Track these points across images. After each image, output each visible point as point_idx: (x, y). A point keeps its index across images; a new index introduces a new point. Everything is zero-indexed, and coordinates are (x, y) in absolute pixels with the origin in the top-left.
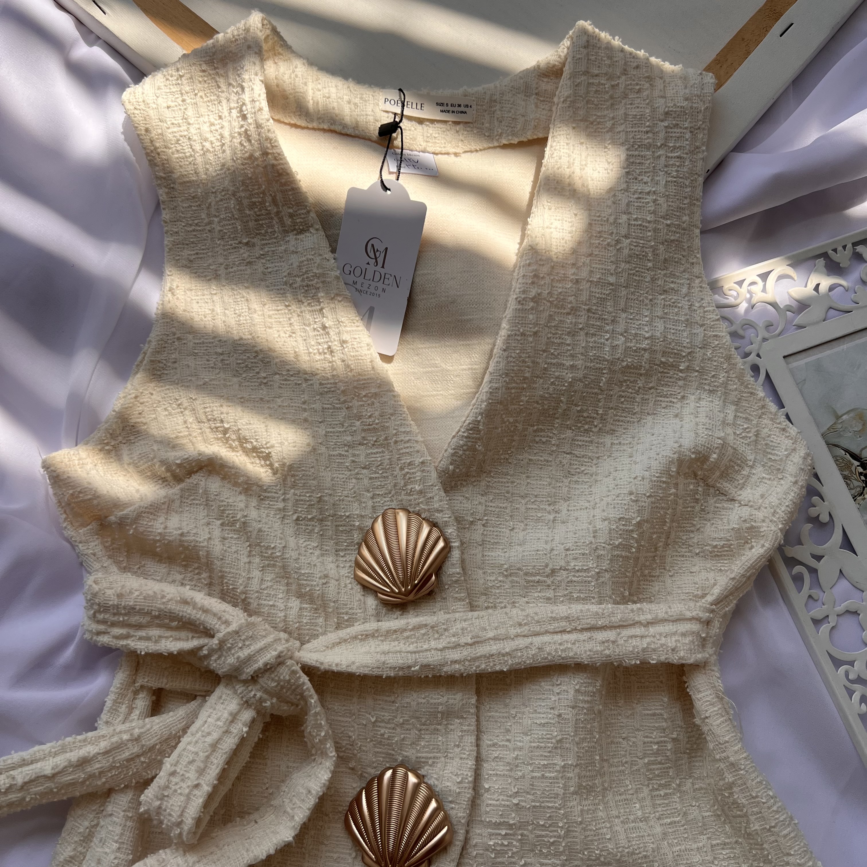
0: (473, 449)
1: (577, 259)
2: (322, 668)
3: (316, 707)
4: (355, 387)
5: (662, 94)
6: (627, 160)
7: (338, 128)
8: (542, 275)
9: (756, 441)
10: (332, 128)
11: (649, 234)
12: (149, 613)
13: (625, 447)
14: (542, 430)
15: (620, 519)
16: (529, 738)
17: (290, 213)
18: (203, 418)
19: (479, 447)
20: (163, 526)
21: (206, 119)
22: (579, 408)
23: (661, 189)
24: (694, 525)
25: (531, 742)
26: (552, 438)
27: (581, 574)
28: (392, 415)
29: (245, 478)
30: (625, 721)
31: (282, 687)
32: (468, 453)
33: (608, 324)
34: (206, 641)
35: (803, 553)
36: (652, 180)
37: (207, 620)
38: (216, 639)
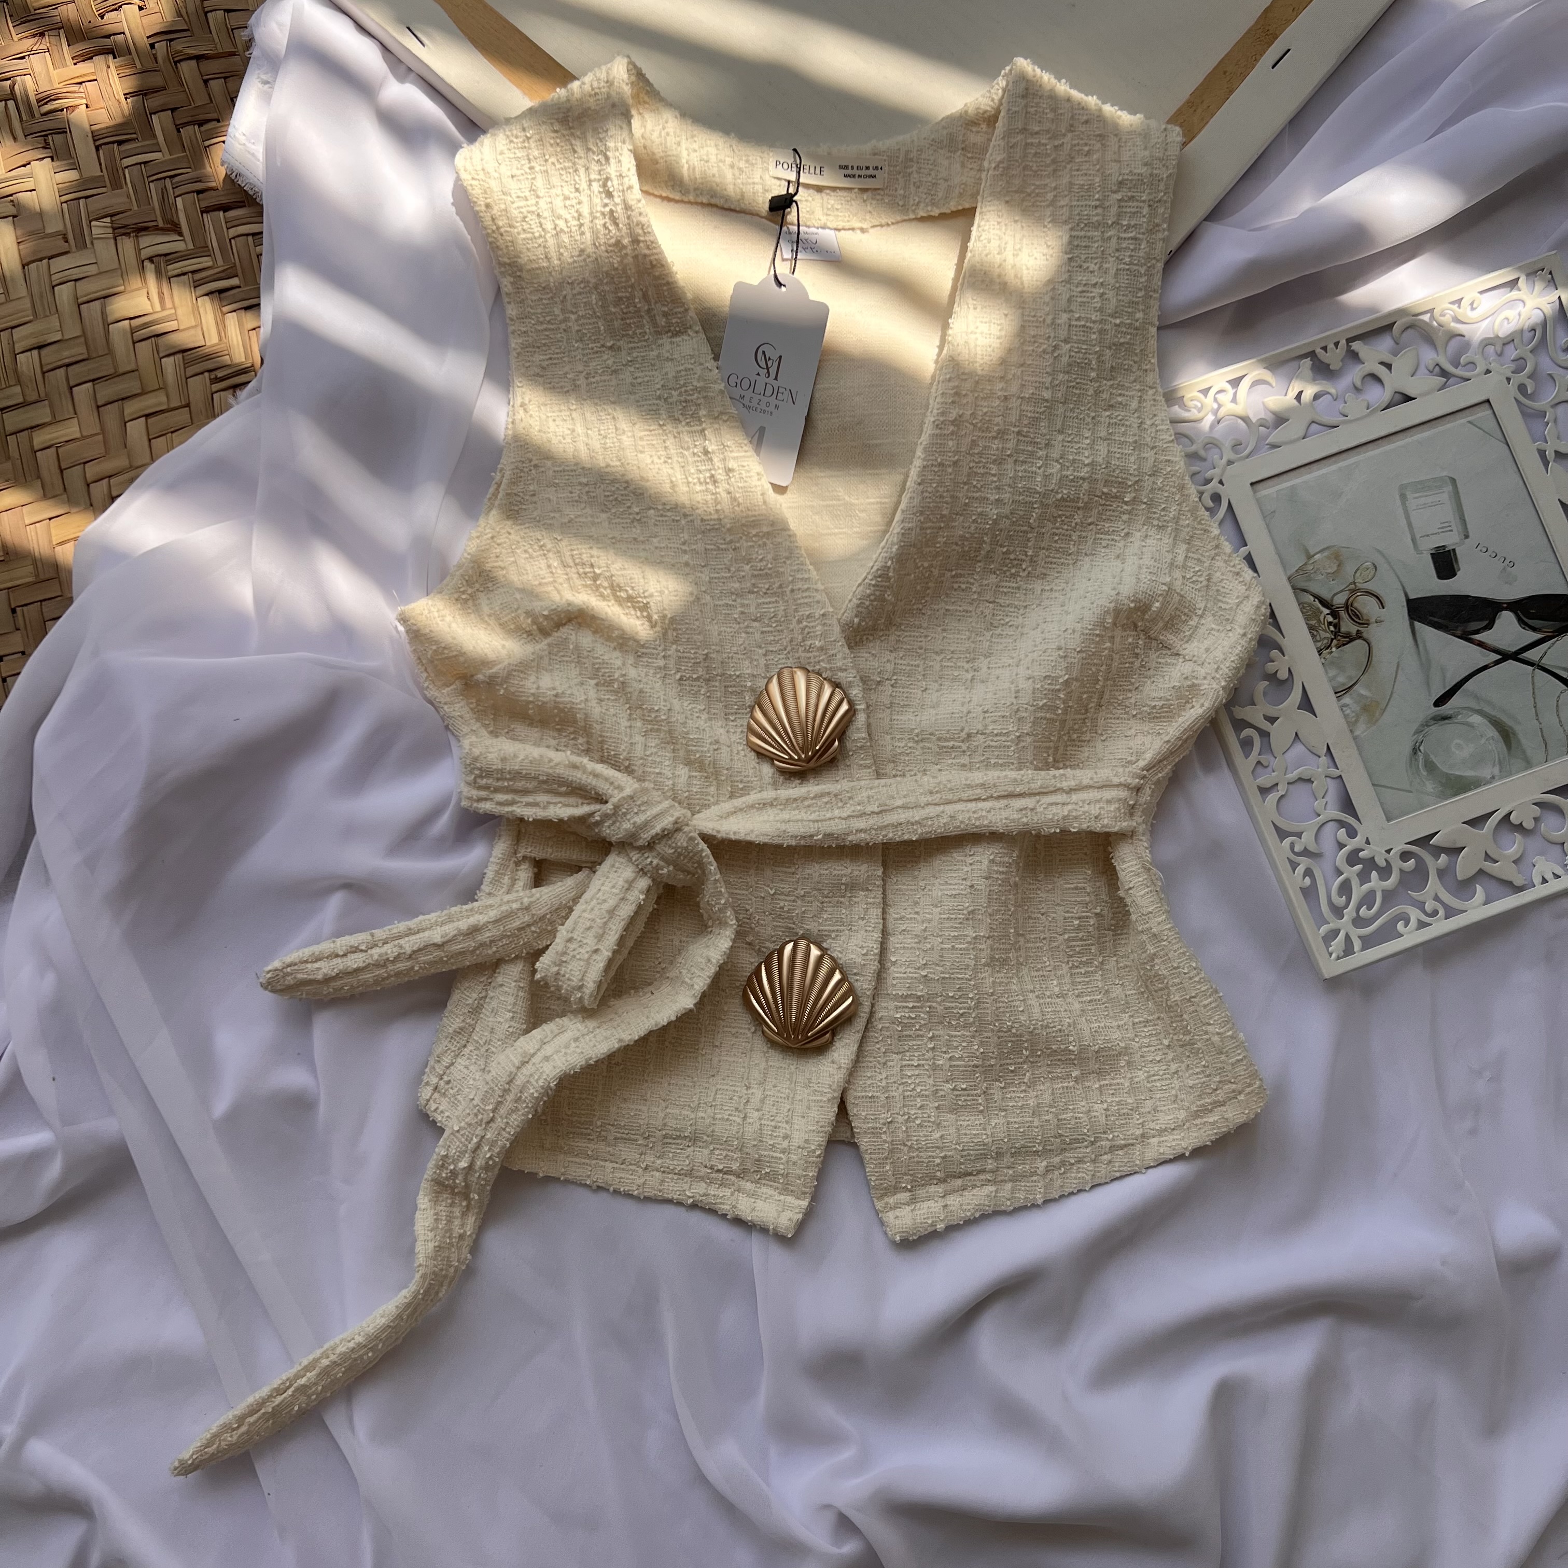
0: (882, 599)
1: (1006, 371)
2: (719, 836)
3: (716, 874)
4: (744, 525)
5: (1116, 157)
6: (1070, 243)
7: (720, 202)
8: (964, 393)
9: (1207, 586)
10: (713, 201)
11: (1094, 337)
12: (535, 778)
13: (1057, 594)
14: (961, 575)
15: (1045, 677)
16: (938, 910)
17: (664, 312)
18: (570, 562)
19: (889, 597)
20: (535, 686)
21: (559, 191)
22: (1005, 550)
23: (1110, 279)
24: (1133, 684)
25: (940, 914)
26: (973, 584)
27: (999, 738)
28: (787, 558)
29: (621, 632)
30: (1044, 895)
31: (680, 854)
32: (875, 603)
33: (1040, 449)
34: (598, 807)
35: (1254, 714)
36: (1099, 268)
37: (598, 785)
38: (609, 806)
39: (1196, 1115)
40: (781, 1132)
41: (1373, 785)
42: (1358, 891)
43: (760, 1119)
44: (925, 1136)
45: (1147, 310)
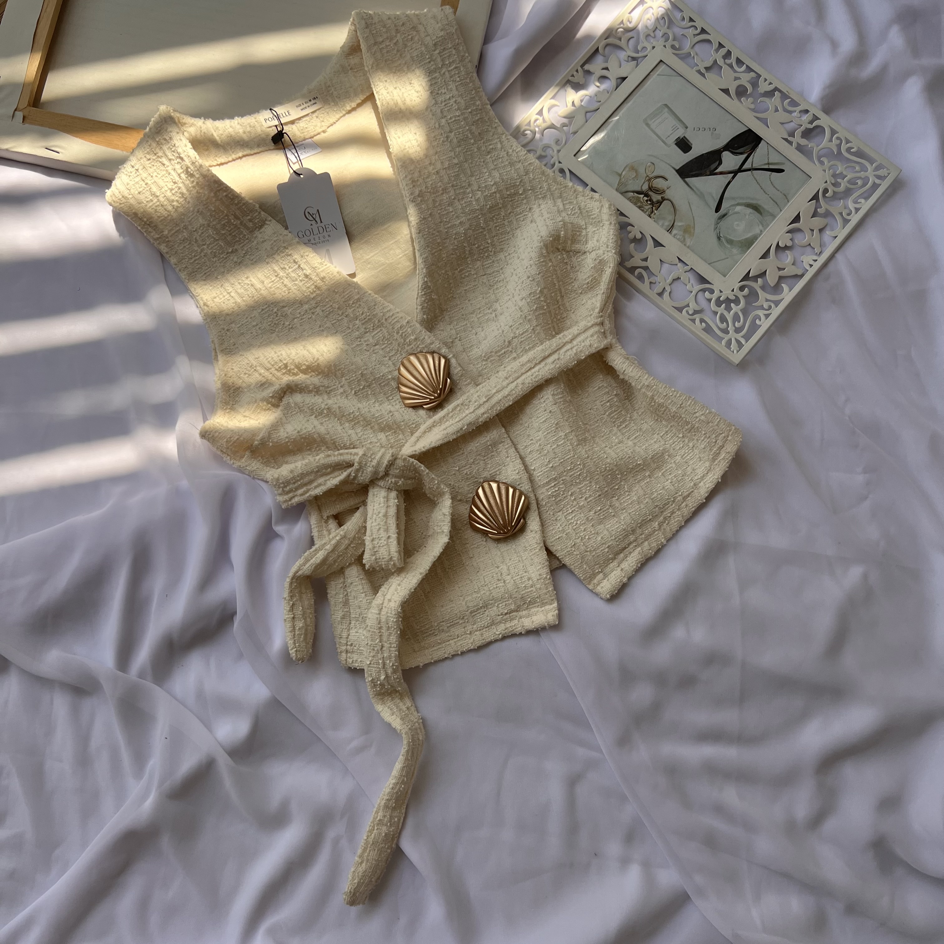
0: (431, 300)
1: (431, 160)
2: (417, 453)
3: (426, 471)
5: (426, 34)
8: (416, 179)
9: (581, 213)
11: (462, 123)
12: (312, 472)
13: (513, 255)
14: (463, 269)
15: (530, 294)
16: (541, 432)
19: (434, 297)
20: (285, 433)
22: (477, 246)
23: (455, 92)
24: (572, 278)
25: (543, 433)
26: (470, 271)
27: (524, 335)
30: (586, 400)
31: (403, 470)
32: (429, 303)
33: (467, 188)
34: (350, 469)
35: (636, 261)
36: (447, 90)
37: (345, 458)
38: (356, 464)
39: (714, 459)
40: (525, 579)
41: (709, 264)
42: (729, 317)
43: (512, 578)
44: (594, 542)
45: (480, 98)
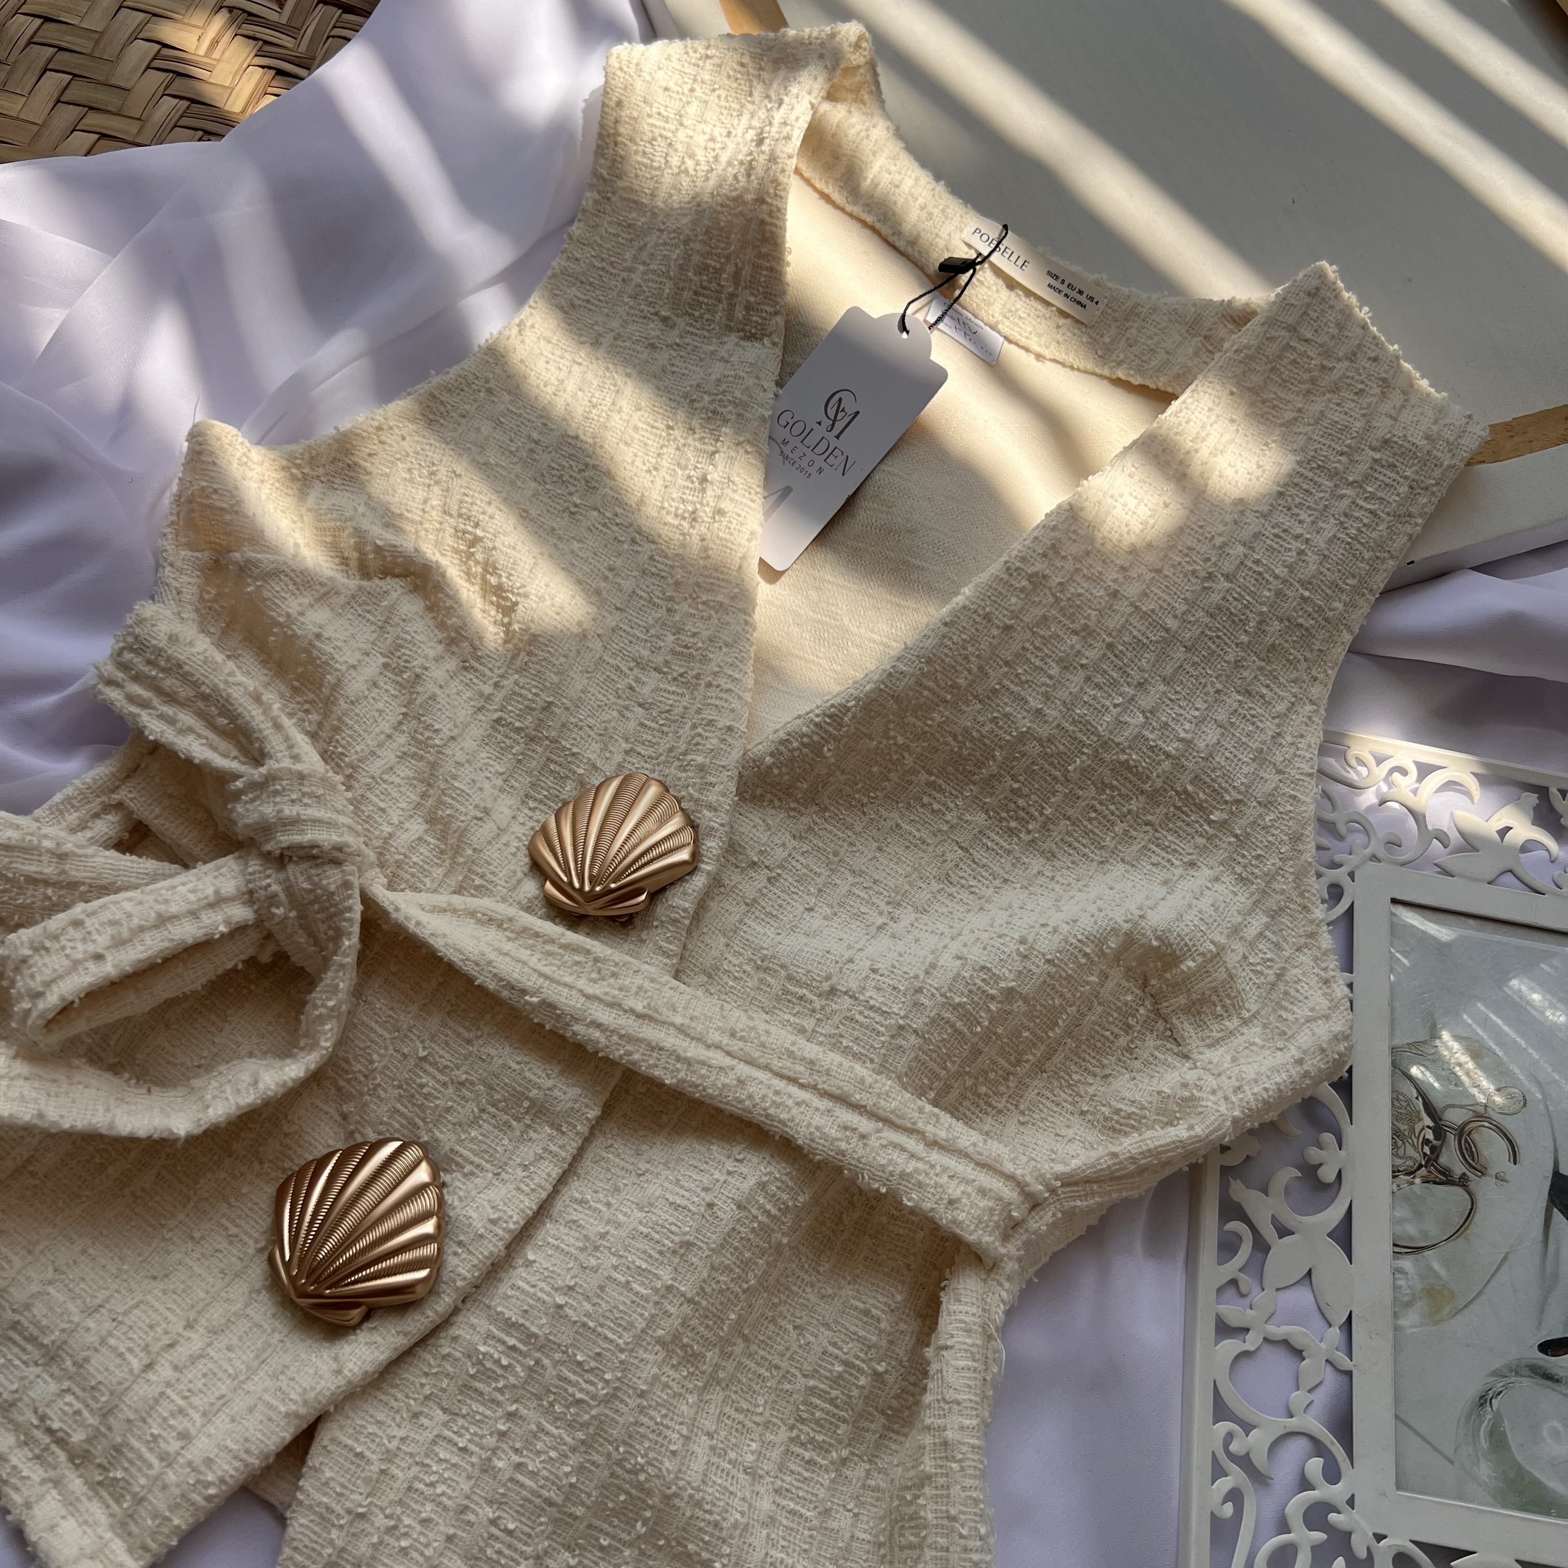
1: (1132, 564)
2: (394, 915)
4: (698, 585)
5: (1393, 413)
6: (1290, 476)
7: (885, 230)
8: (1064, 553)
9: (1274, 985)
10: (878, 226)
11: (1267, 594)
12: (196, 684)
13: (1057, 887)
14: (940, 790)
15: (983, 968)
16: (641, 1215)
17: (748, 302)
18: (454, 509)
19: (828, 754)
20: (298, 609)
22: (1016, 786)
23: (1320, 541)
24: (1103, 1067)
25: (640, 1223)
26: (950, 810)
27: (872, 1015)
28: (727, 645)
29: (459, 623)
30: (813, 1299)
31: (317, 900)
32: (806, 751)
33: (1128, 683)
34: (250, 768)
35: (1261, 1208)
36: (1313, 523)
37: (271, 738)
38: (263, 770)
40: (180, 1423)
41: (1397, 1417)
43: (168, 1384)
45: (1351, 605)
